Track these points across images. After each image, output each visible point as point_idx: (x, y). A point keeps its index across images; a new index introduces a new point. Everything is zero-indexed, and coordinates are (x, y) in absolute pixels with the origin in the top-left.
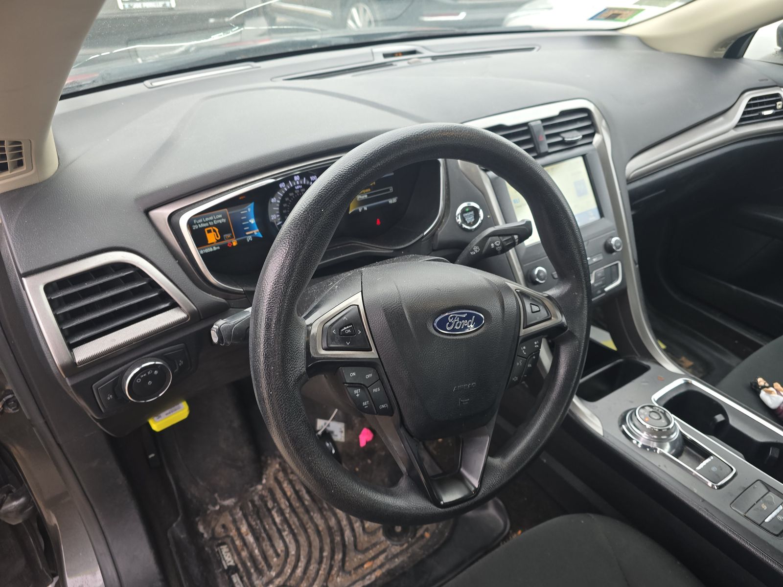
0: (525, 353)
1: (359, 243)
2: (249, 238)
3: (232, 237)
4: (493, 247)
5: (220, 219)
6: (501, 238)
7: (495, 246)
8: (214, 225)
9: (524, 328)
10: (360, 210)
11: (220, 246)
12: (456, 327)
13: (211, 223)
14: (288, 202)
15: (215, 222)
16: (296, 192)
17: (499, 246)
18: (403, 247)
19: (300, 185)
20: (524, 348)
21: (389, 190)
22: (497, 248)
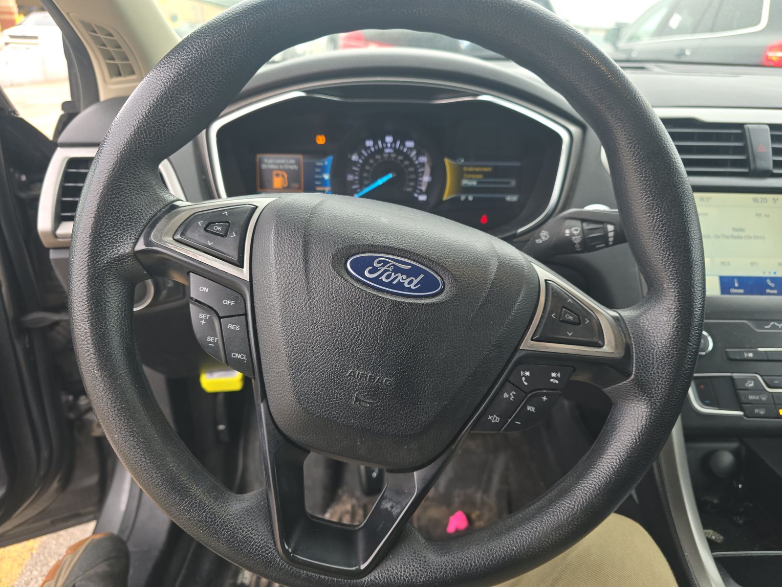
0: (526, 383)
4: (567, 235)
5: (292, 164)
6: (585, 225)
7: (571, 233)
8: (284, 170)
9: (532, 340)
10: (463, 198)
12: (383, 278)
13: (281, 167)
14: (372, 164)
15: (286, 167)
16: (385, 155)
17: (578, 235)
19: (391, 148)
20: (528, 374)
21: (509, 183)
22: (574, 238)
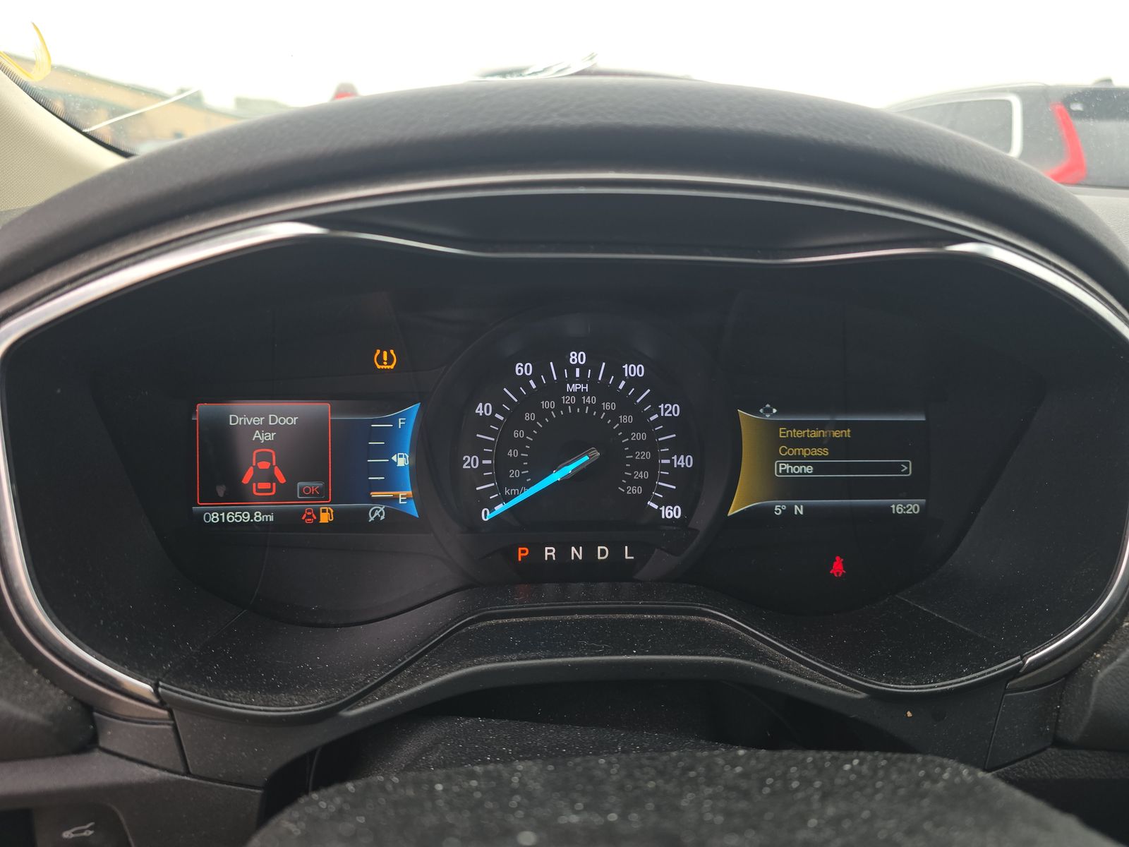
1: (723, 620)
2: (378, 512)
3: (321, 496)
10: (779, 509)
11: (277, 514)
14: (532, 425)
16: (567, 400)
18: (913, 689)
19: (582, 380)
21: (896, 467)
